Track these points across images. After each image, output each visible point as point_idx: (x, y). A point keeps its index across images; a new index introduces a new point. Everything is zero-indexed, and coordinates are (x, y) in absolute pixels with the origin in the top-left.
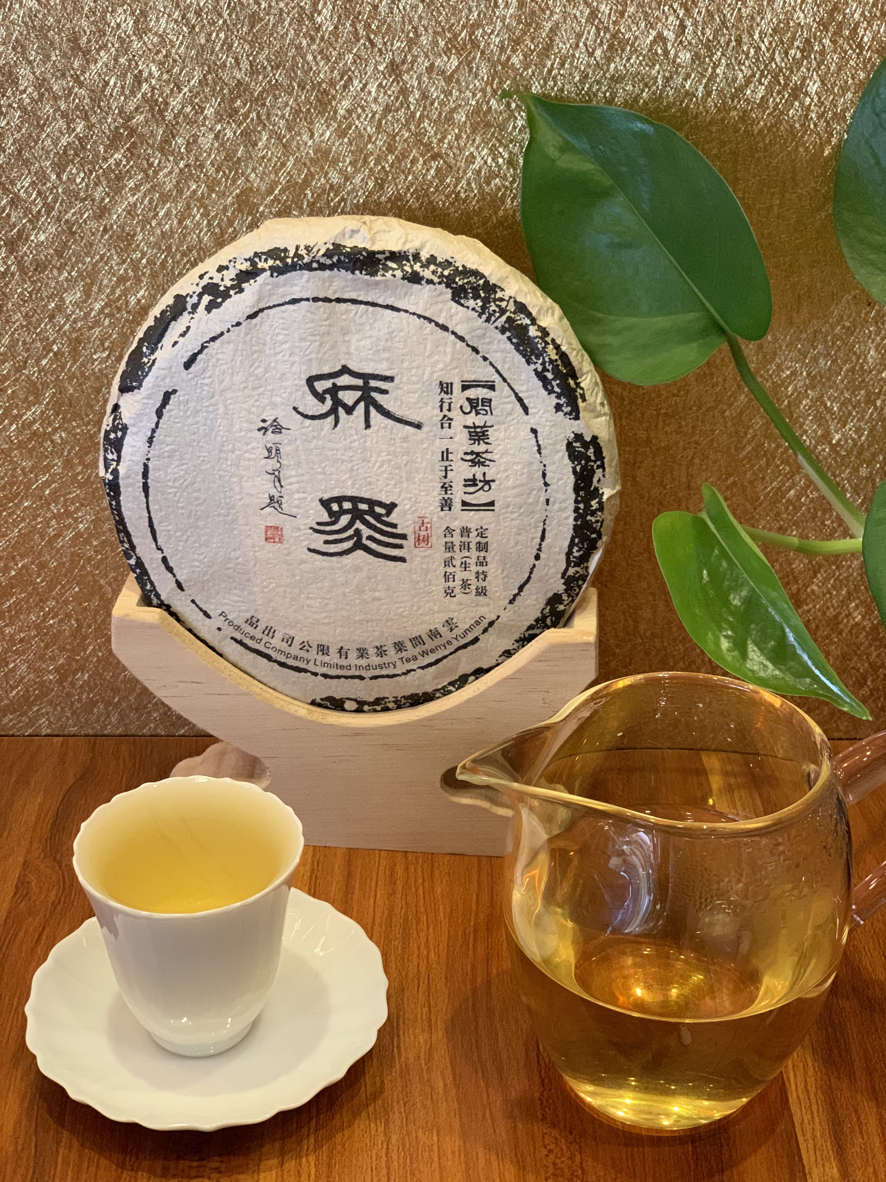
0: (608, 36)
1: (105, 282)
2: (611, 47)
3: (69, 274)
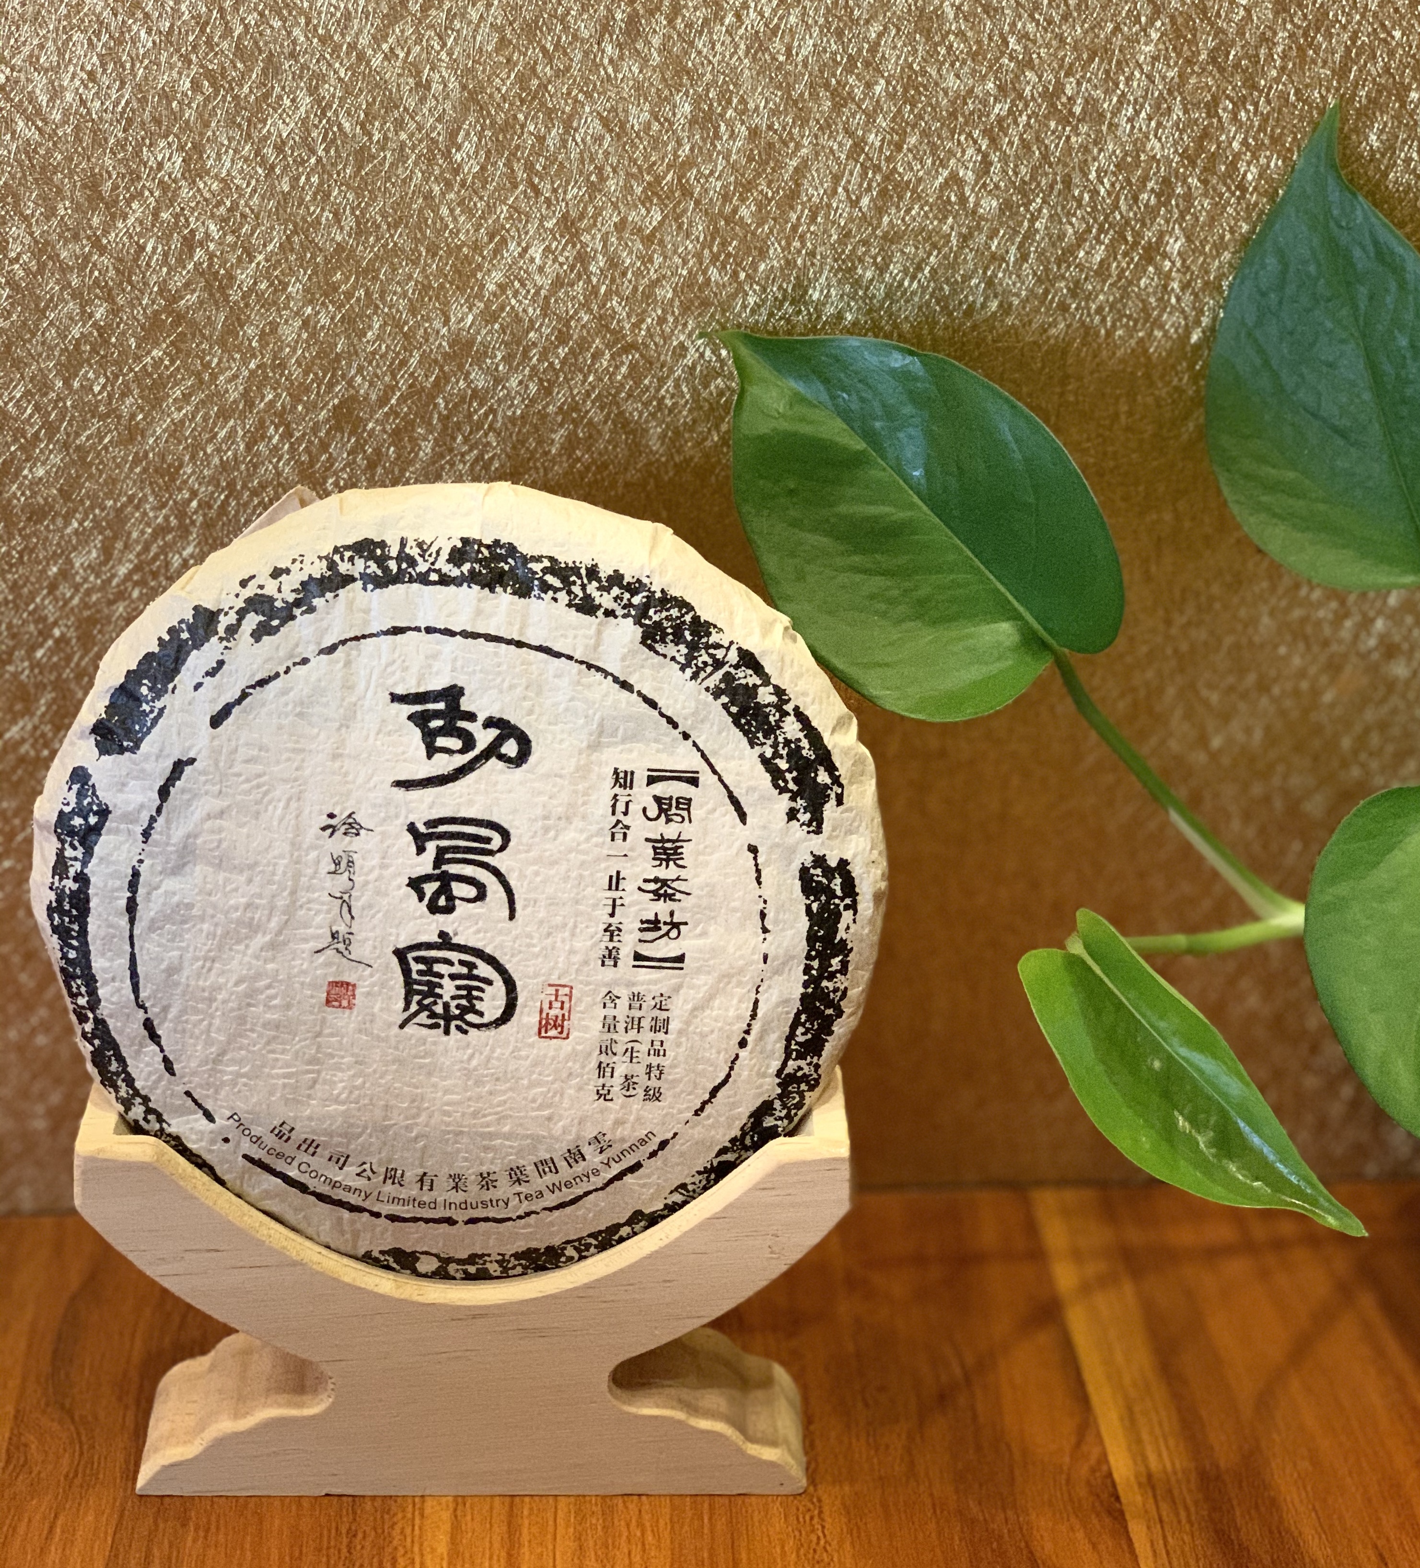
0: (878, 178)
1: (135, 535)
2: (883, 193)
3: (81, 524)
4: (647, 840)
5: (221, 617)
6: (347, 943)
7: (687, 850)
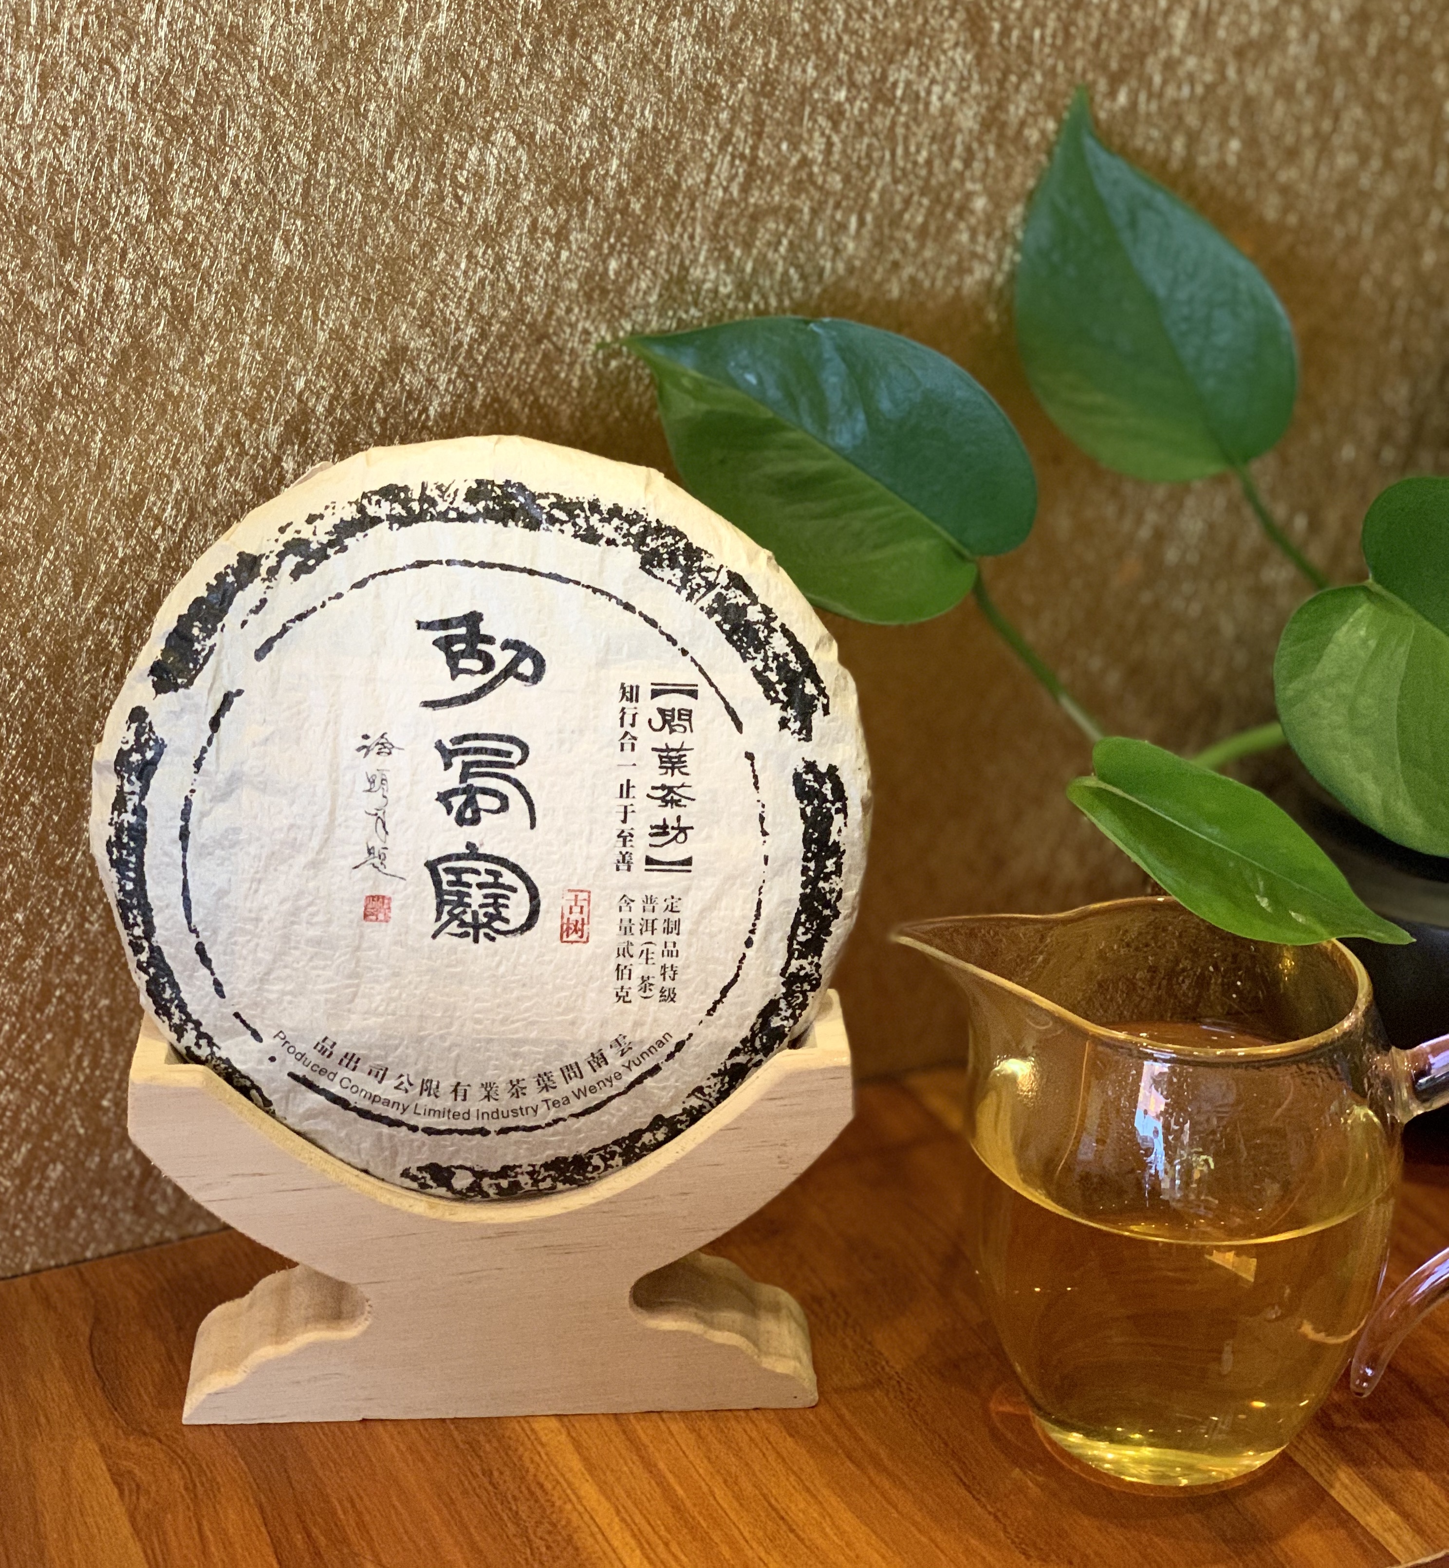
4: (654, 749)
5: (263, 561)
6: (382, 857)
7: (690, 757)
